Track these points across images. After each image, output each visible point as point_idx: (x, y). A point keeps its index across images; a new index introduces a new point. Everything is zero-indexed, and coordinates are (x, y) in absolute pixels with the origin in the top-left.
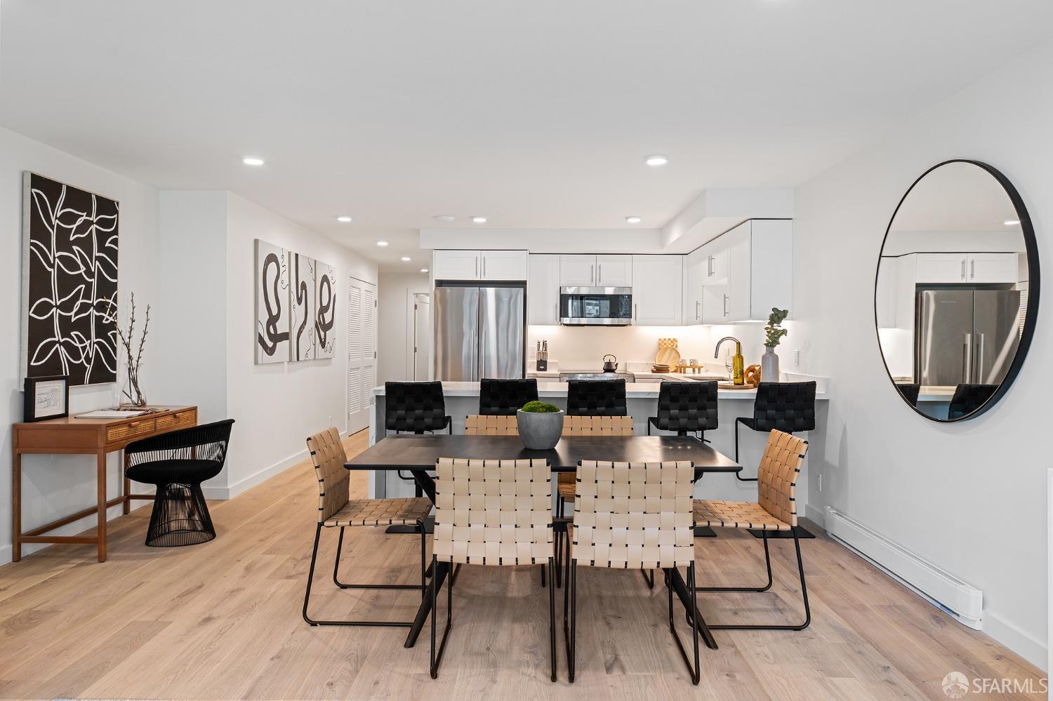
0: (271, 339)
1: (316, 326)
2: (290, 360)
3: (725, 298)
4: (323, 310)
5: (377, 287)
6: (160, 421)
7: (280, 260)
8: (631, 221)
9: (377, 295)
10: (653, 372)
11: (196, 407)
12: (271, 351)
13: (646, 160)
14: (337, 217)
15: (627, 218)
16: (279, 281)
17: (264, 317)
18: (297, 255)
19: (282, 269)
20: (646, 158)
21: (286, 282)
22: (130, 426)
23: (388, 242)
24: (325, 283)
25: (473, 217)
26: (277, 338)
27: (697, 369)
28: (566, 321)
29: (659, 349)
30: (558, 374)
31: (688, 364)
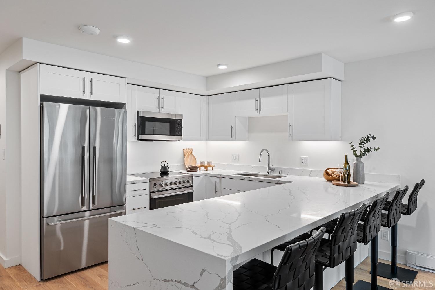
3: (289, 125)
27: (211, 168)
28: (141, 137)
29: (184, 156)
30: (148, 179)
31: (206, 165)
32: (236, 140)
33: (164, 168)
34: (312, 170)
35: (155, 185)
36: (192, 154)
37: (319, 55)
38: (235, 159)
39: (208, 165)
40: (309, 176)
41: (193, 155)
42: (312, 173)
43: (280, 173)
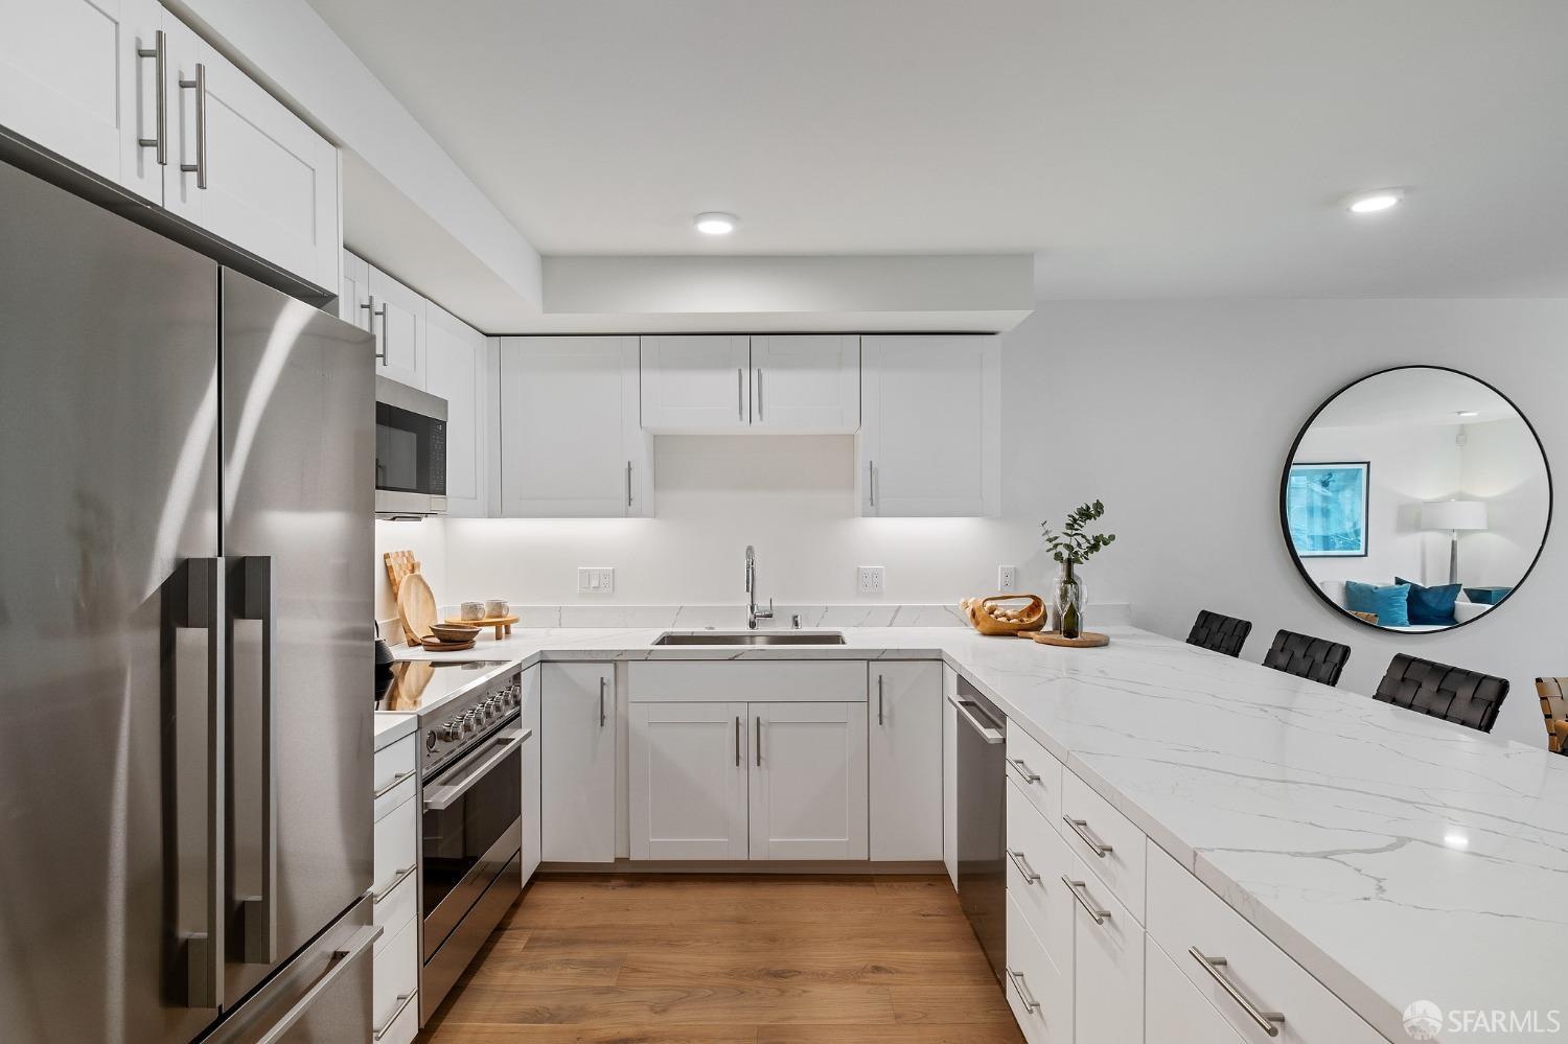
29: (394, 584)
34: (900, 607)
36: (417, 573)
38: (594, 583)
39: (495, 613)
40: (890, 625)
41: (420, 578)
42: (899, 614)
43: (797, 624)
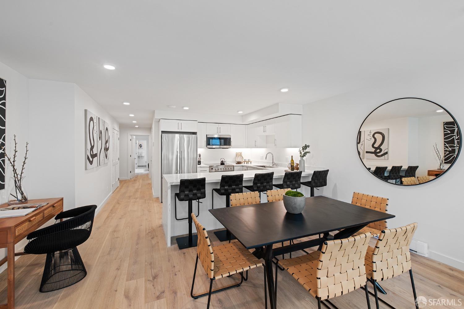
0: (91, 157)
1: (104, 149)
2: (98, 166)
3: (275, 140)
4: (106, 142)
5: (119, 132)
6: (45, 212)
7: (94, 120)
8: (239, 112)
9: (119, 135)
10: (236, 164)
11: (63, 198)
12: (91, 163)
13: (280, 90)
14: (123, 102)
15: (238, 111)
16: (94, 130)
17: (89, 147)
18: (99, 118)
19: (95, 124)
20: (281, 89)
21: (96, 131)
22: (30, 221)
23: (134, 115)
24: (107, 131)
25: (183, 107)
26: (94, 156)
27: (250, 162)
28: (209, 146)
29: (237, 156)
30: (208, 166)
31: (247, 161)
32: (257, 148)
33: (222, 161)
35: (212, 169)
36: (241, 155)
37: (277, 104)
43: (277, 166)
